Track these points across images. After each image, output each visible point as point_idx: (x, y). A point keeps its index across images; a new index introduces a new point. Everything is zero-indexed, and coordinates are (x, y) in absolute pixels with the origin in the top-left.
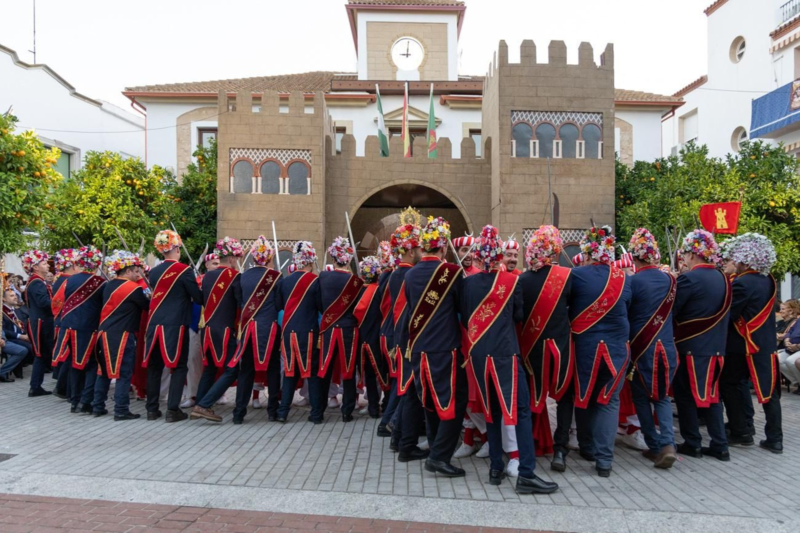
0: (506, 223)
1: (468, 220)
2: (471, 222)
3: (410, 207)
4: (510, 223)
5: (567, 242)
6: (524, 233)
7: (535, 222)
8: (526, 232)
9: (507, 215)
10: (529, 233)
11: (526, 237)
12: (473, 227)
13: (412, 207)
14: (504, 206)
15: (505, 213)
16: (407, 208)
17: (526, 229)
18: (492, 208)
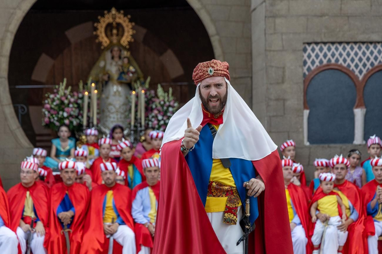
0: (275, 33)
1: (211, 29)
2: (218, 34)
3: (114, 11)
4: (282, 34)
5: (376, 64)
6: (305, 50)
7: (324, 30)
8: (309, 49)
9: (278, 21)
10: (313, 50)
11: (309, 56)
12: (220, 41)
13: (118, 10)
14: (272, 5)
15: (274, 16)
16: (109, 11)
17: (309, 44)
18: (253, 7)
